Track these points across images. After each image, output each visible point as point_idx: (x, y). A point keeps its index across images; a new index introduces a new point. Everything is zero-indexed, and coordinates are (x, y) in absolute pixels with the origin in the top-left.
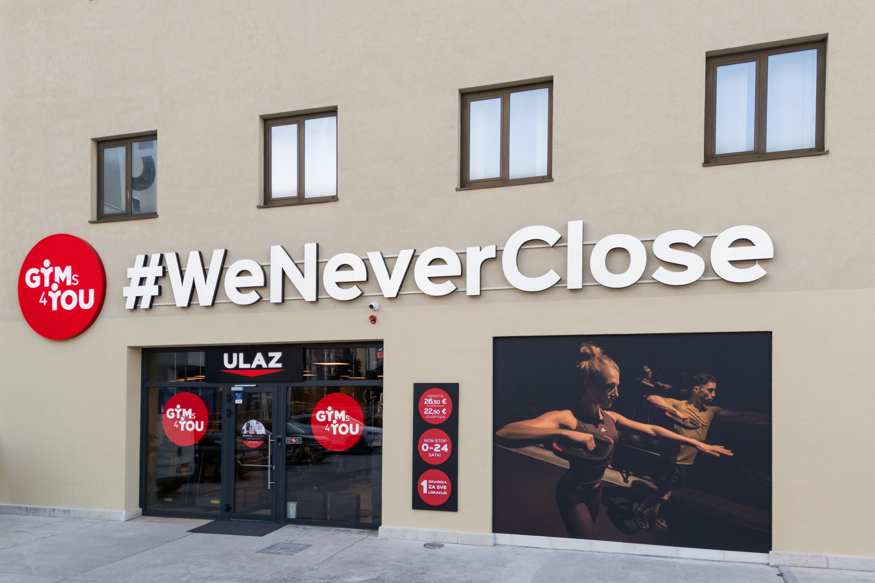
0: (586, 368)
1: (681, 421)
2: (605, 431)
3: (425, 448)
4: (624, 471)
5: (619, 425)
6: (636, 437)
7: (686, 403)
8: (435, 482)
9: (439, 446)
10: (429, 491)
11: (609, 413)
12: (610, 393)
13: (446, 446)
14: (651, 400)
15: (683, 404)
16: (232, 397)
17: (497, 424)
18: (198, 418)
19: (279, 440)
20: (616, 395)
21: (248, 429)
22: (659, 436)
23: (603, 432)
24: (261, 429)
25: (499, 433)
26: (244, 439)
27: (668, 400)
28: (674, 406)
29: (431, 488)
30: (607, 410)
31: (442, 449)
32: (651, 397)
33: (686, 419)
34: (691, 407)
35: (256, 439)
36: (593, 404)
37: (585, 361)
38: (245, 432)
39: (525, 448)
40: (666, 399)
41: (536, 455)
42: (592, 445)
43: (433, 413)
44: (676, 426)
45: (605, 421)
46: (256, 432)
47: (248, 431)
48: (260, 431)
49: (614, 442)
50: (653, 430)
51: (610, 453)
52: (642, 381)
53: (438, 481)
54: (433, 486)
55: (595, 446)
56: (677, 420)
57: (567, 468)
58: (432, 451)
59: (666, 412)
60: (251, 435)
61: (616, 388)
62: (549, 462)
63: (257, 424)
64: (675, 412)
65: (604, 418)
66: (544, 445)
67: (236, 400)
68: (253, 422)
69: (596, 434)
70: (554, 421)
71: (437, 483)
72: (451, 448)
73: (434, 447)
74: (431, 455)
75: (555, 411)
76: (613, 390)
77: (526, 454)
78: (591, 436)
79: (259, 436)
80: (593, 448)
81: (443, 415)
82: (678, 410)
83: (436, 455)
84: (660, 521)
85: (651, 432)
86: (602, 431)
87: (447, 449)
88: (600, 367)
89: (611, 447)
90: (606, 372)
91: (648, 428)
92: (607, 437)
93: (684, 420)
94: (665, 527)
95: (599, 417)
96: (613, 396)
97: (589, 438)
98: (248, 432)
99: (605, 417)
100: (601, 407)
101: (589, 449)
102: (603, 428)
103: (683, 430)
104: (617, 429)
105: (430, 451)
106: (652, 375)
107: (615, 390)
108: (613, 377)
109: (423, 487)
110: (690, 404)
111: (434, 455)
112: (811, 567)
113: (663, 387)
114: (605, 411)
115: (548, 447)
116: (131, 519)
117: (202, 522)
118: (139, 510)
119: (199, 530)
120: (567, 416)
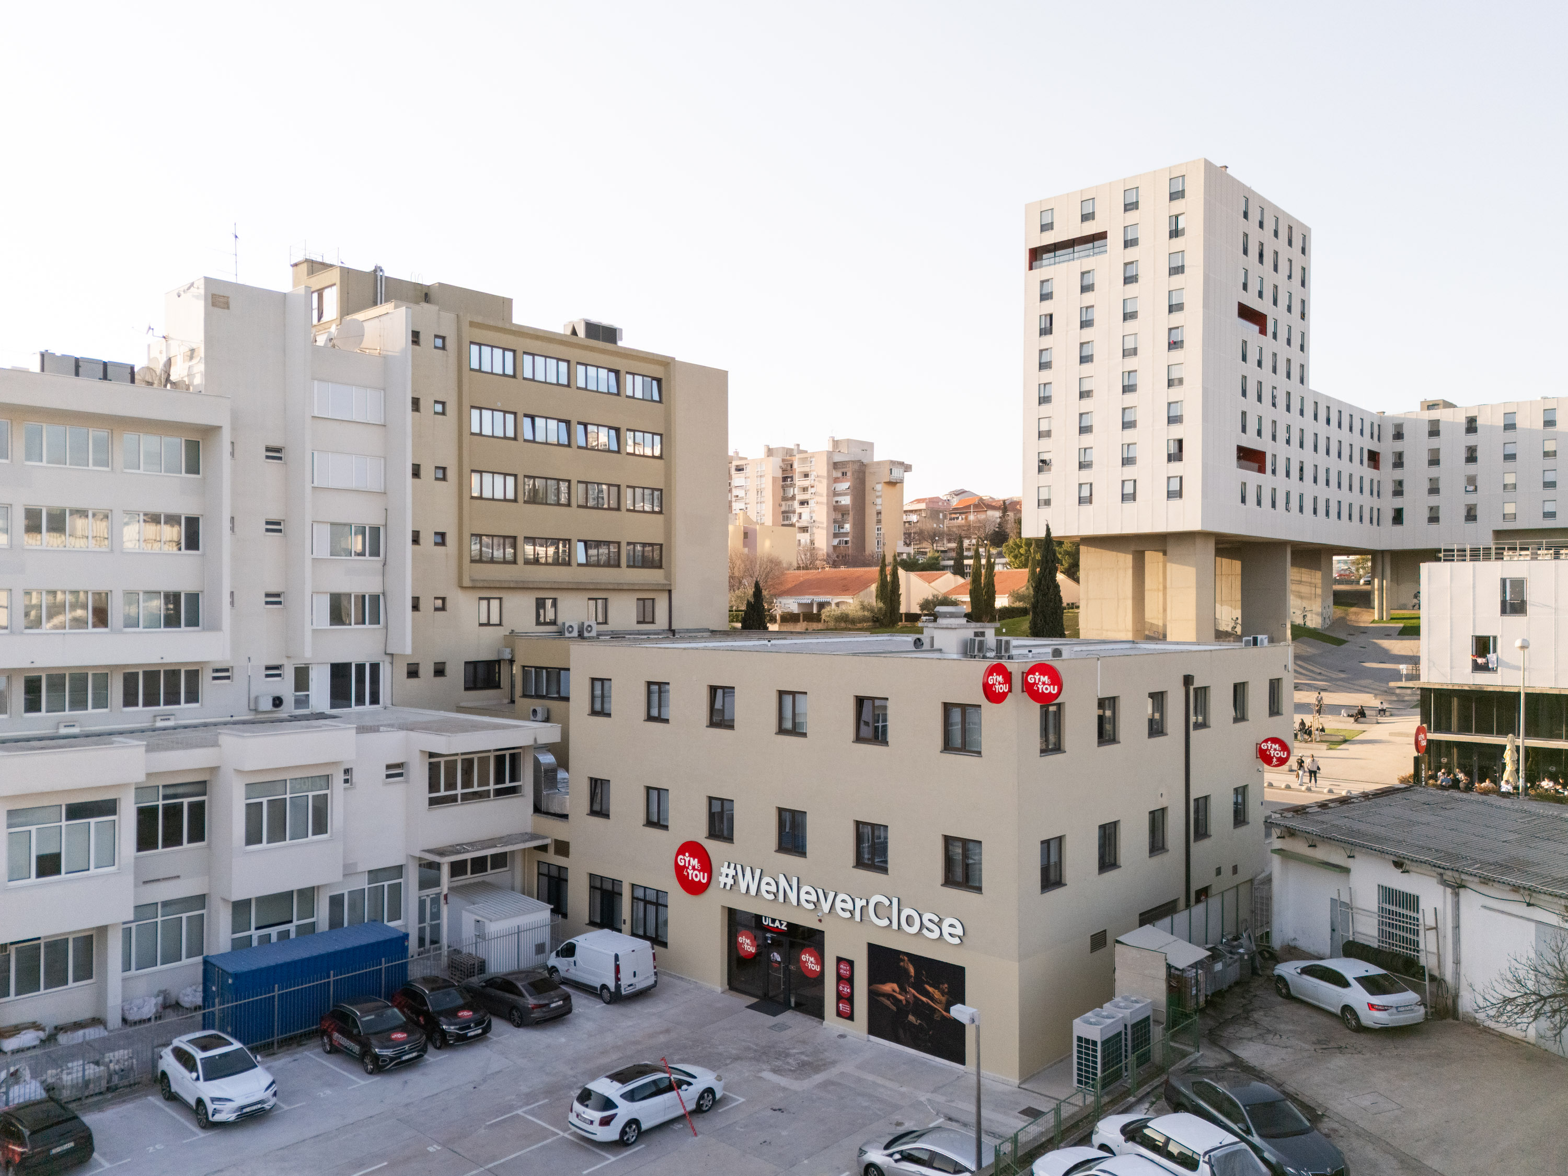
0: (902, 966)
3: (841, 988)
7: (938, 991)
8: (845, 1006)
10: (844, 1010)
11: (910, 989)
12: (911, 980)
14: (925, 987)
16: (766, 939)
18: (752, 946)
19: (786, 965)
20: (913, 981)
21: (773, 956)
22: (928, 1004)
24: (779, 958)
25: (870, 988)
26: (772, 961)
28: (933, 991)
29: (844, 1008)
30: (910, 987)
32: (925, 985)
34: (939, 993)
35: (776, 962)
36: (905, 983)
37: (901, 962)
40: (930, 987)
42: (904, 1002)
43: (844, 972)
45: (909, 993)
46: (776, 959)
49: (912, 1002)
52: (921, 977)
56: (934, 998)
57: (895, 1010)
59: (930, 993)
61: (913, 978)
63: (777, 955)
64: (933, 994)
65: (908, 990)
66: (886, 998)
67: (768, 941)
68: (775, 954)
69: (906, 997)
70: (890, 987)
75: (890, 983)
79: (778, 961)
80: (905, 1004)
81: (848, 974)
82: (935, 993)
85: (925, 1001)
86: (908, 997)
88: (906, 966)
90: (909, 969)
92: (909, 1000)
94: (928, 1045)
97: (903, 999)
98: (773, 958)
100: (907, 985)
101: (903, 1004)
102: (908, 995)
104: (913, 996)
106: (925, 975)
108: (912, 972)
109: (840, 1006)
113: (929, 982)
116: (723, 993)
117: (754, 1000)
118: (727, 987)
119: (751, 1007)
120: (895, 986)
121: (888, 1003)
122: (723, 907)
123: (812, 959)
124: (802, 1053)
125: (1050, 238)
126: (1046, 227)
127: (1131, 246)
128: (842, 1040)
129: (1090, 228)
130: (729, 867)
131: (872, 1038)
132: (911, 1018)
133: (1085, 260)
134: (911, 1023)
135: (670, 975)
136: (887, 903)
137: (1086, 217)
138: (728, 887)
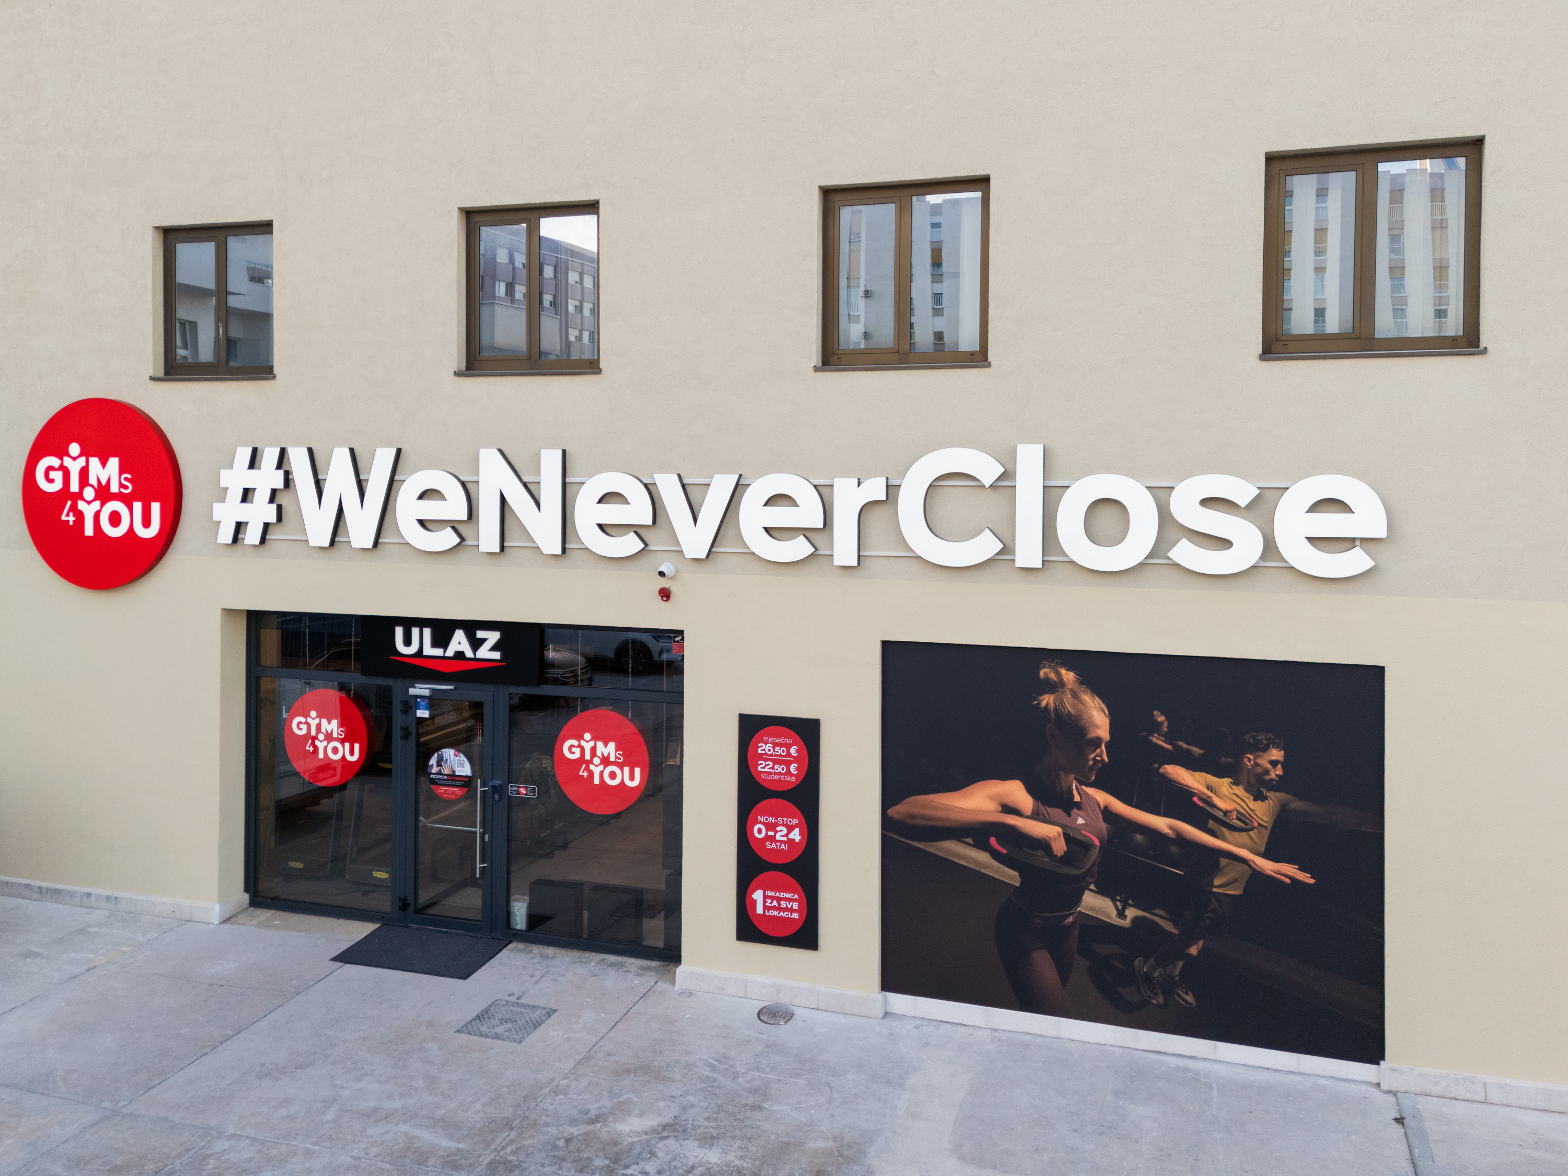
0: (1049, 707)
1: (1220, 815)
2: (1084, 822)
3: (759, 831)
4: (1118, 898)
5: (1108, 814)
6: (1139, 837)
7: (1231, 782)
8: (778, 894)
9: (785, 831)
10: (766, 911)
11: (1090, 791)
12: (1092, 756)
13: (797, 831)
14: (1167, 773)
15: (1224, 784)
16: (410, 705)
17: (890, 796)
18: (348, 737)
19: (495, 789)
20: (1103, 760)
21: (439, 764)
22: (1181, 839)
23: (1080, 824)
24: (463, 767)
25: (893, 812)
26: (433, 782)
27: (1197, 774)
28: (1209, 787)
29: (770, 905)
30: (1088, 785)
31: (791, 836)
32: (1166, 769)
33: (1231, 812)
34: (1239, 790)
35: (454, 783)
36: (1062, 773)
37: (1048, 693)
38: (435, 770)
39: (939, 843)
40: (1194, 773)
41: (960, 856)
42: (1060, 847)
43: (773, 771)
44: (1211, 824)
45: (1083, 806)
46: (454, 771)
47: (439, 768)
48: (461, 769)
49: (1100, 844)
50: (1171, 828)
51: (1094, 863)
52: (1151, 738)
53: (782, 894)
54: (775, 901)
55: (1066, 849)
56: (1214, 813)
57: (1015, 884)
58: (772, 838)
59: (1194, 796)
60: (445, 775)
61: (1103, 748)
62: (983, 871)
63: (456, 756)
64: (1209, 797)
65: (1081, 798)
66: (973, 841)
67: (418, 712)
68: (449, 753)
69: (1066, 826)
70: (991, 798)
71: (781, 896)
72: (806, 835)
73: (776, 832)
74: (771, 845)
75: (995, 781)
76: (1098, 751)
77: (940, 855)
78: (1059, 829)
79: (459, 779)
80: (1063, 853)
81: (792, 775)
82: (1215, 794)
83: (780, 846)
84: (1183, 992)
85: (1167, 831)
86: (1078, 823)
87: (799, 838)
88: (1074, 706)
89: (1094, 854)
90: (1085, 716)
91: (1161, 823)
92: (1087, 833)
93: (1226, 813)
94: (1191, 1004)
95: (1073, 797)
96: (1099, 761)
97: (1056, 834)
98: (440, 770)
99: (1083, 798)
100: (1076, 779)
101: (1055, 853)
102: (1079, 818)
103: (1225, 830)
104: (1105, 820)
105: (767, 838)
106: (1168, 727)
107: (1102, 751)
108: (1098, 727)
109: (755, 901)
110: (1238, 785)
111: (777, 845)
112: (1455, 1099)
113: (1188, 751)
114: (1084, 787)
115: (981, 844)
116: (232, 923)
117: (359, 930)
118: (247, 898)
120: (1015, 791)
121: (978, 859)
122: (230, 607)
123: (611, 749)
128: (782, 1032)
130: (253, 464)
131: (904, 1003)
132: (1095, 903)
134: (1092, 925)
136: (994, 467)
138: (251, 536)
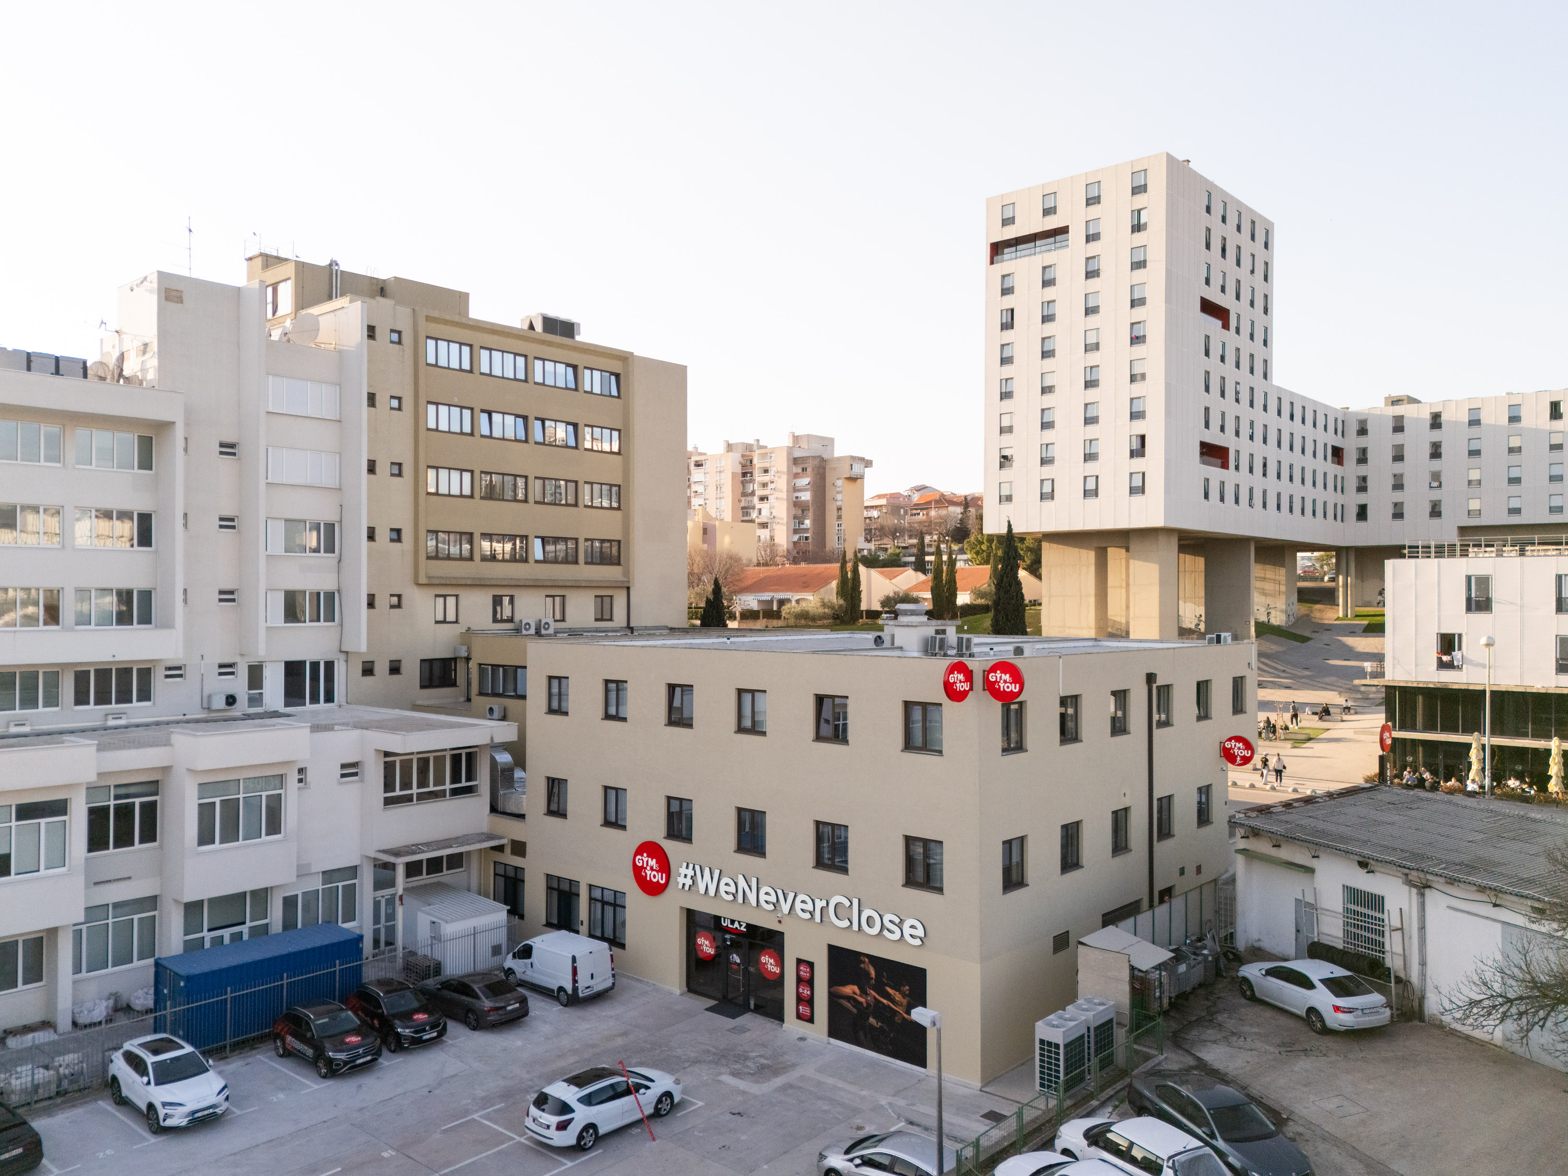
0: (863, 967)
1: (897, 1001)
2: (870, 999)
3: (801, 991)
5: (875, 998)
7: (899, 993)
8: (805, 1008)
10: (804, 1013)
11: (871, 991)
12: (871, 982)
14: (886, 988)
16: (725, 940)
18: (711, 947)
19: (745, 967)
21: (732, 958)
22: (889, 1007)
24: (738, 960)
25: (830, 990)
26: (731, 963)
28: (894, 993)
29: (804, 1010)
30: (870, 989)
36: (865, 985)
37: (861, 963)
38: (731, 960)
42: (865, 1005)
43: (804, 974)
45: (869, 994)
46: (736, 961)
49: (872, 1005)
50: (887, 1003)
57: (855, 1012)
59: (891, 995)
60: (734, 961)
61: (873, 980)
63: (736, 956)
65: (869, 992)
66: (847, 1000)
67: (727, 942)
68: (734, 955)
69: (866, 999)
70: (851, 989)
75: (851, 985)
79: (737, 963)
81: (808, 976)
82: (895, 995)
84: (889, 1046)
85: (885, 1003)
88: (867, 968)
90: (870, 971)
91: (885, 1001)
92: (870, 1001)
94: (891, 1049)
95: (867, 991)
97: (864, 1001)
101: (863, 1006)
106: (886, 977)
108: (872, 974)
109: (800, 1009)
113: (890, 984)
115: (849, 1001)
116: (681, 995)
117: (712, 1003)
118: (686, 989)
119: (710, 1009)
120: (856, 988)
121: (848, 1005)
122: (681, 908)
123: (772, 961)
124: (761, 1056)
125: (1011, 233)
126: (1007, 222)
127: (1093, 240)
128: (802, 1043)
129: (1052, 223)
130: (687, 867)
131: (832, 1041)
132: (872, 1020)
133: (1046, 255)
134: (871, 1025)
135: (628, 977)
136: (847, 903)
137: (1048, 212)
138: (687, 888)
